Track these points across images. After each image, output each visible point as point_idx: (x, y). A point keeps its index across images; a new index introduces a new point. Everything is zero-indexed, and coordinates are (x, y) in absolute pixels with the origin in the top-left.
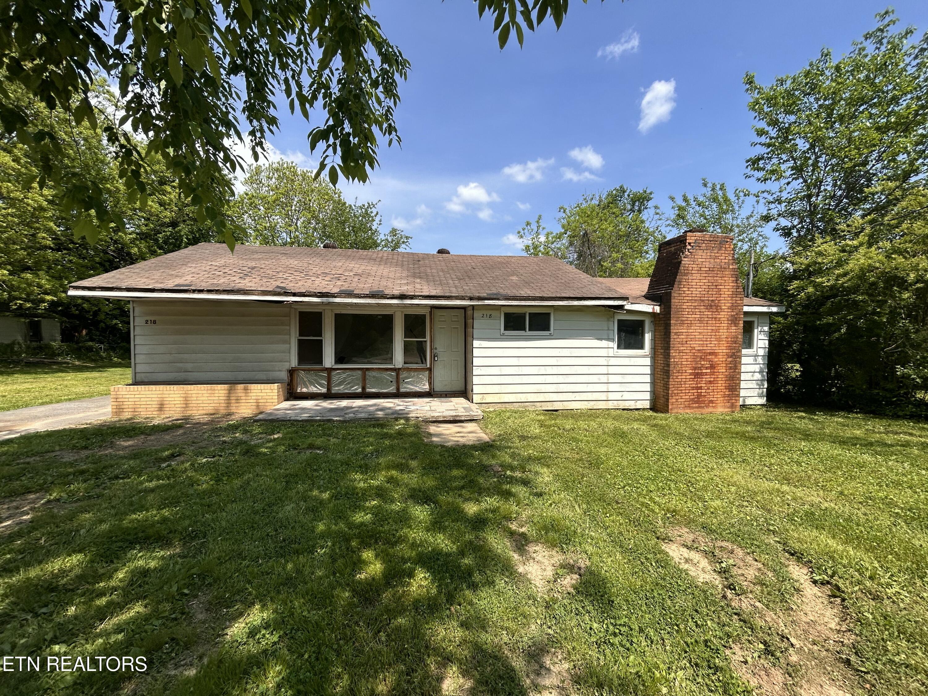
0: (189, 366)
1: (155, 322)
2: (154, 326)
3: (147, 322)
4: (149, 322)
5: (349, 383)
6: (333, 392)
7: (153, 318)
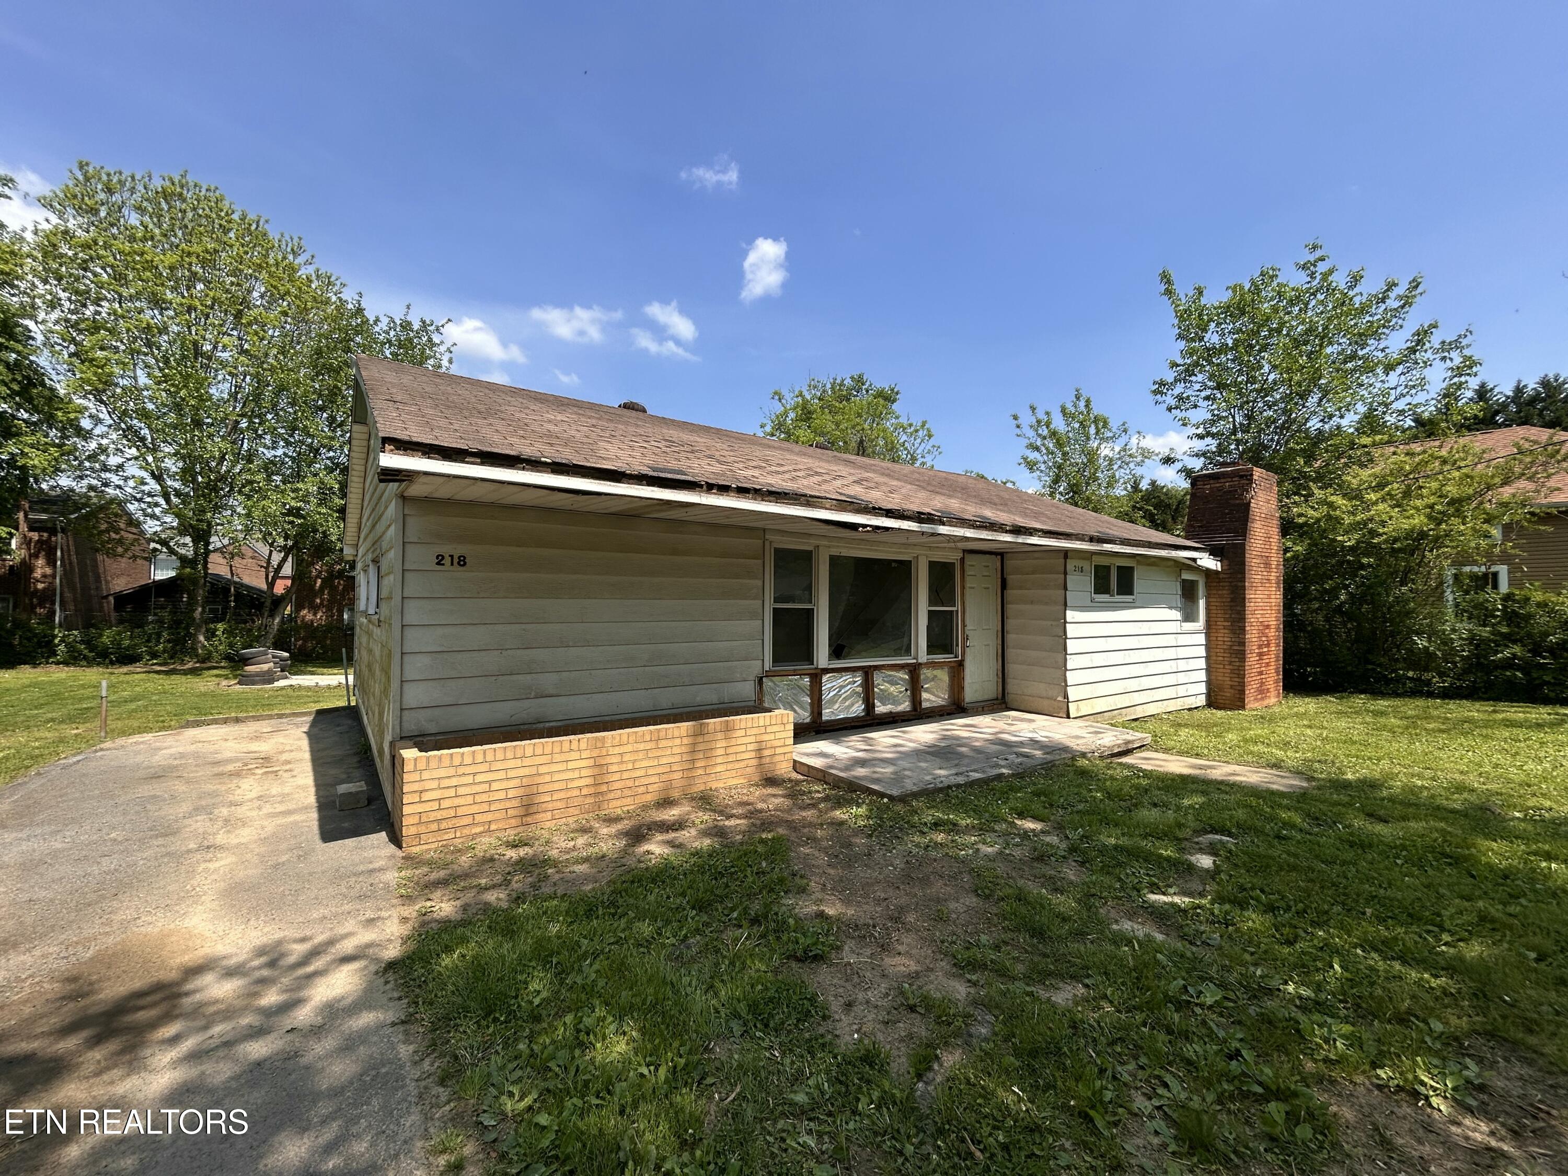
0: (548, 681)
1: (462, 561)
2: (459, 572)
3: (440, 560)
4: (447, 561)
5: (846, 699)
6: (824, 718)
7: (458, 550)
